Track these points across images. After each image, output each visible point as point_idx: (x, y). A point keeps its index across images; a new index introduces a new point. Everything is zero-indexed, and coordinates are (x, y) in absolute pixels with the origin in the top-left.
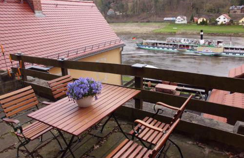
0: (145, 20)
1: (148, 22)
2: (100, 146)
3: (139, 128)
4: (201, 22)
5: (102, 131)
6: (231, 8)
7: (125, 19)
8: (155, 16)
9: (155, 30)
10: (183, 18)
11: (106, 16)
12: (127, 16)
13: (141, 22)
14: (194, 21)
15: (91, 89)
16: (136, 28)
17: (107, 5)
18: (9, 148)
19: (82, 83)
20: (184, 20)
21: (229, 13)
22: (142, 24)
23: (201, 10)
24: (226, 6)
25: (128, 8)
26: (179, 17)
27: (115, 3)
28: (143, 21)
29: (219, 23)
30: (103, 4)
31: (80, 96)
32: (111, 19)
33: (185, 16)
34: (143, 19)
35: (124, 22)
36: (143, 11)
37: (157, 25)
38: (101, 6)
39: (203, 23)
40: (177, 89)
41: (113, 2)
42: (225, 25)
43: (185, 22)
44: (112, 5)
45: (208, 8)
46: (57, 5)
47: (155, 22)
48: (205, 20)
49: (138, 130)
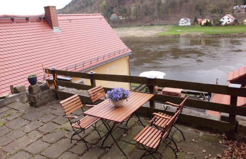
0: (149, 24)
1: (152, 25)
2: (127, 134)
3: (155, 118)
4: (204, 24)
5: (126, 124)
6: (235, 8)
7: (128, 23)
8: (158, 19)
9: (159, 33)
10: (187, 20)
11: (109, 21)
12: (130, 20)
13: (145, 26)
14: (197, 23)
15: (124, 95)
16: (139, 32)
17: (109, 10)
18: (63, 138)
19: (117, 91)
20: (188, 22)
21: (233, 13)
22: (146, 28)
23: (204, 11)
24: (230, 5)
25: (131, 13)
26: (182, 19)
27: (117, 7)
28: (146, 24)
29: (223, 24)
30: (105, 9)
31: (118, 99)
32: (115, 24)
33: (189, 18)
34: (147, 22)
35: (127, 27)
36: (146, 14)
37: (161, 28)
38: (104, 11)
39: (207, 24)
40: (182, 92)
41: (116, 7)
42: (229, 25)
43: (189, 24)
44: (114, 10)
45: (211, 9)
46: (71, 20)
47: (159, 25)
48: (209, 21)
49: (155, 120)
